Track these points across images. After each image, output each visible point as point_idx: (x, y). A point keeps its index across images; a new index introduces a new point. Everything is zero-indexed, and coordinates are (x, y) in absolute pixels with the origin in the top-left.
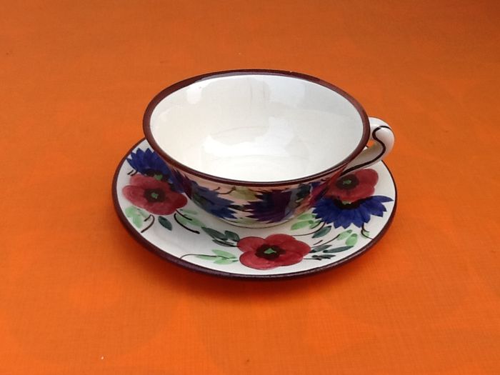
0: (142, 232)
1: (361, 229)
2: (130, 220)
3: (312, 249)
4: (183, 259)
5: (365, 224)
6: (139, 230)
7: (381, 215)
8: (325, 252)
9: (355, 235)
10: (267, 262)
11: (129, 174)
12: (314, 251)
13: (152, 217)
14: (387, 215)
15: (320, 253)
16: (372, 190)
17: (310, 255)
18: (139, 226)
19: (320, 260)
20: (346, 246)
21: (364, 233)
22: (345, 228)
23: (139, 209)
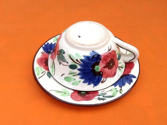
0: (39, 78)
1: (120, 88)
2: (36, 73)
3: (99, 94)
4: (50, 92)
5: (123, 86)
6: (37, 77)
7: (130, 84)
8: (103, 97)
9: (117, 91)
10: (80, 97)
11: (41, 53)
12: (99, 95)
13: (45, 72)
14: (132, 84)
15: (101, 97)
16: (130, 72)
17: (97, 97)
18: (38, 76)
19: (100, 100)
20: (112, 95)
21: (121, 91)
22: (115, 87)
23: (41, 68)
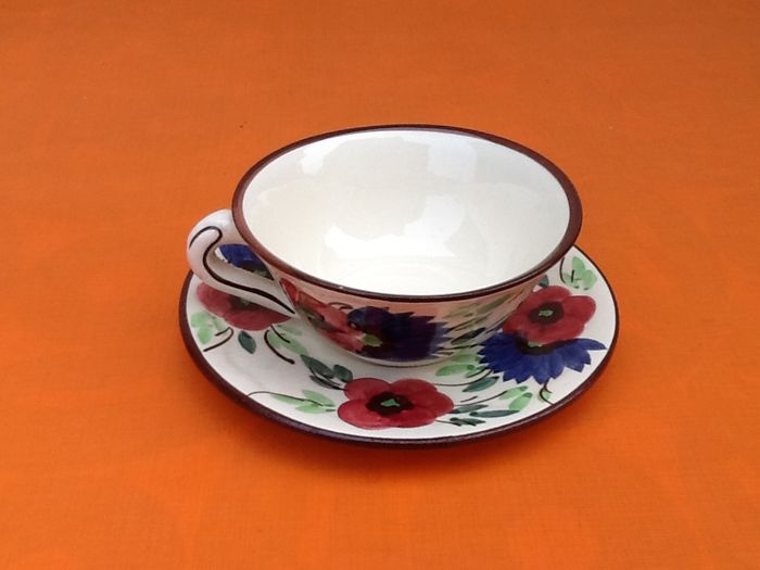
0: (206, 350)
1: (541, 386)
2: (194, 332)
3: (455, 408)
4: (252, 397)
5: (551, 379)
6: (201, 347)
7: (579, 369)
8: (471, 415)
9: (529, 395)
10: (379, 418)
12: (457, 412)
13: (229, 331)
14: (588, 370)
15: (466, 416)
16: (580, 329)
17: (447, 417)
18: (204, 342)
19: (459, 425)
20: (508, 409)
21: (544, 394)
22: (519, 382)
23: (214, 318)
